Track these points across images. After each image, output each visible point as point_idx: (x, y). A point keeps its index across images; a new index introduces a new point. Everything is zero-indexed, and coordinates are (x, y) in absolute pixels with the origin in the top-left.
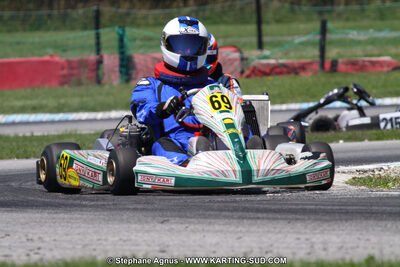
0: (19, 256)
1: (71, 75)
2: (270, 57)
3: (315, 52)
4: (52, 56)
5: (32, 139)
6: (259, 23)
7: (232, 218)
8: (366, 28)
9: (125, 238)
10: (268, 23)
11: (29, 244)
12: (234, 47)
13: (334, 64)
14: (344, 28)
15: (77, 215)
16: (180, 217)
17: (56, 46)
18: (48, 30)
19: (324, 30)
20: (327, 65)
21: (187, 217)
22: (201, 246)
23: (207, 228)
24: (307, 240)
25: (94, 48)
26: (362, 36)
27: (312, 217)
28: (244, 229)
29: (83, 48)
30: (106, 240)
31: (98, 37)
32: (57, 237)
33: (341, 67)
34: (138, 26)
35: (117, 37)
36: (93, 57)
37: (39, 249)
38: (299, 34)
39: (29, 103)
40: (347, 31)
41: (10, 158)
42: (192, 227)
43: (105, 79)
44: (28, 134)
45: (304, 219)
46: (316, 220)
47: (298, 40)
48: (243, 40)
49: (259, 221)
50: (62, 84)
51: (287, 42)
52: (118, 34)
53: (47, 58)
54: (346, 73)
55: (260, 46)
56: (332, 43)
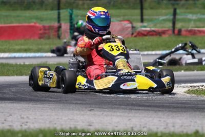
0: (17, 127)
1: (45, 33)
2: (147, 27)
3: (170, 25)
4: (35, 23)
5: (24, 66)
6: (142, 9)
7: (126, 109)
8: (196, 13)
9: (71, 118)
10: (146, 9)
11: (22, 120)
12: (129, 21)
13: (180, 31)
14: (185, 13)
15: (46, 106)
16: (100, 108)
17: (37, 18)
18: (33, 9)
19: (175, 14)
20: (176, 32)
21: (103, 108)
22: (110, 123)
23: (113, 114)
24: (164, 121)
25: (57, 20)
26: (194, 17)
27: (167, 110)
28: (132, 115)
29: (51, 19)
30: (61, 119)
31: (59, 14)
32: (36, 117)
33: (183, 32)
34: (80, 9)
35: (69, 14)
36: (56, 24)
37: (27, 122)
38: (162, 15)
39: (23, 47)
40: (187, 14)
41: (13, 75)
42: (105, 113)
43: (62, 36)
44: (22, 63)
45: (163, 111)
46: (169, 111)
47: (162, 18)
48: (133, 18)
49: (140, 111)
50: (40, 38)
51: (156, 19)
52: (69, 13)
53: (32, 24)
54: (186, 36)
55: (142, 21)
56: (179, 20)
